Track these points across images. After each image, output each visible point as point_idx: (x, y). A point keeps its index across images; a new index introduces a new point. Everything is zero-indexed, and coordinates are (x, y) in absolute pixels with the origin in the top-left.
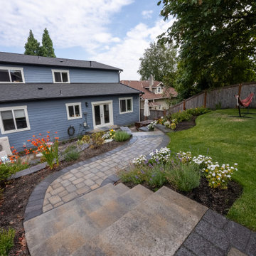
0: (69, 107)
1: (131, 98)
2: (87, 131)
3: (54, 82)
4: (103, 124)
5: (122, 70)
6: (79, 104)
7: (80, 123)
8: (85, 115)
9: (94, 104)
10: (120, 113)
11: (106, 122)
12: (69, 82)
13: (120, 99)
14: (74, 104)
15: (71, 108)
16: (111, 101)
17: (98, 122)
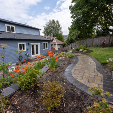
0: (19, 45)
1: (47, 42)
2: (29, 58)
3: (7, 31)
4: (35, 54)
5: (41, 30)
6: (25, 43)
7: (25, 54)
8: (27, 49)
9: (32, 44)
10: (43, 49)
11: (37, 54)
12: (15, 32)
13: (43, 42)
14: (22, 43)
15: (20, 45)
16: (39, 43)
17: (33, 53)
